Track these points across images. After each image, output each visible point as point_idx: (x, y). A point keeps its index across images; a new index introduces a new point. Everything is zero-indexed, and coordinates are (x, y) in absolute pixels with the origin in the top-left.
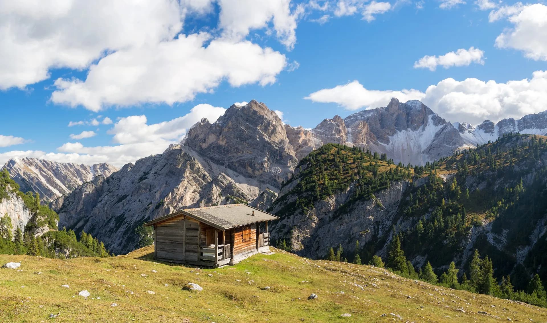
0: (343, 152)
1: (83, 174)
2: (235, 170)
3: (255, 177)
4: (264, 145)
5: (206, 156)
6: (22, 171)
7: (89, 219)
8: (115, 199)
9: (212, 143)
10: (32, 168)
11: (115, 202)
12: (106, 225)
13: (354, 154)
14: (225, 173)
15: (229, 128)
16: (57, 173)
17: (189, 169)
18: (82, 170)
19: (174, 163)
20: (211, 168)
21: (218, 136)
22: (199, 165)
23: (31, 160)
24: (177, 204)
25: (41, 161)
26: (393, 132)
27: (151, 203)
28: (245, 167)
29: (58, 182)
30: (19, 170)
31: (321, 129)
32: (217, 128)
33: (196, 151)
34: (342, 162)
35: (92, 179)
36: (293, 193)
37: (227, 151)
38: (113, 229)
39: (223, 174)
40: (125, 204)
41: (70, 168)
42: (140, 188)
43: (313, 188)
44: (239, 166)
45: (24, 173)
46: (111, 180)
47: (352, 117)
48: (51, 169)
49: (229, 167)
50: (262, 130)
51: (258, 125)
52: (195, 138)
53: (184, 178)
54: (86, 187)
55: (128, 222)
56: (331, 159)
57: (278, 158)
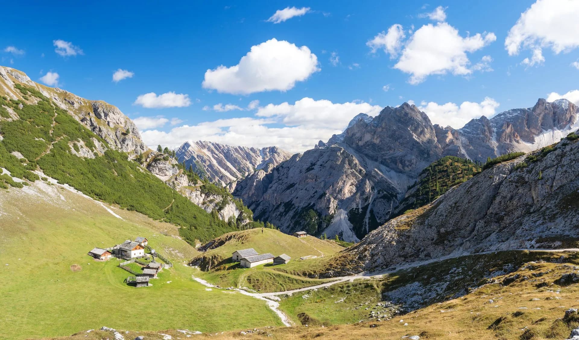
0: (456, 164)
1: (253, 157)
2: (388, 166)
3: (405, 172)
4: (413, 145)
5: (361, 153)
6: (196, 153)
7: (260, 203)
8: (284, 187)
9: (368, 141)
10: (205, 151)
11: (284, 188)
12: (275, 209)
13: (464, 165)
14: (378, 169)
15: (383, 128)
16: (227, 155)
17: (348, 165)
18: (251, 153)
19: (335, 159)
20: (366, 164)
21: (373, 135)
22: (356, 161)
23: (204, 143)
24: (337, 196)
25: (213, 144)
26: (539, 131)
27: (316, 192)
28: (396, 164)
29: (229, 164)
30: (193, 152)
31: (468, 128)
32: (373, 128)
33: (353, 148)
34: (453, 172)
35: (261, 163)
36: (413, 196)
37: (381, 149)
38: (283, 213)
39: (376, 169)
40: (293, 191)
41: (240, 151)
42: (307, 178)
43: (427, 193)
44: (391, 162)
45: (198, 156)
46: (280, 169)
47: (501, 115)
48: (222, 152)
49: (382, 163)
50: (412, 130)
51: (408, 126)
52: (352, 136)
53: (343, 173)
54: (258, 174)
55: (296, 208)
56: (445, 169)
57: (426, 156)
